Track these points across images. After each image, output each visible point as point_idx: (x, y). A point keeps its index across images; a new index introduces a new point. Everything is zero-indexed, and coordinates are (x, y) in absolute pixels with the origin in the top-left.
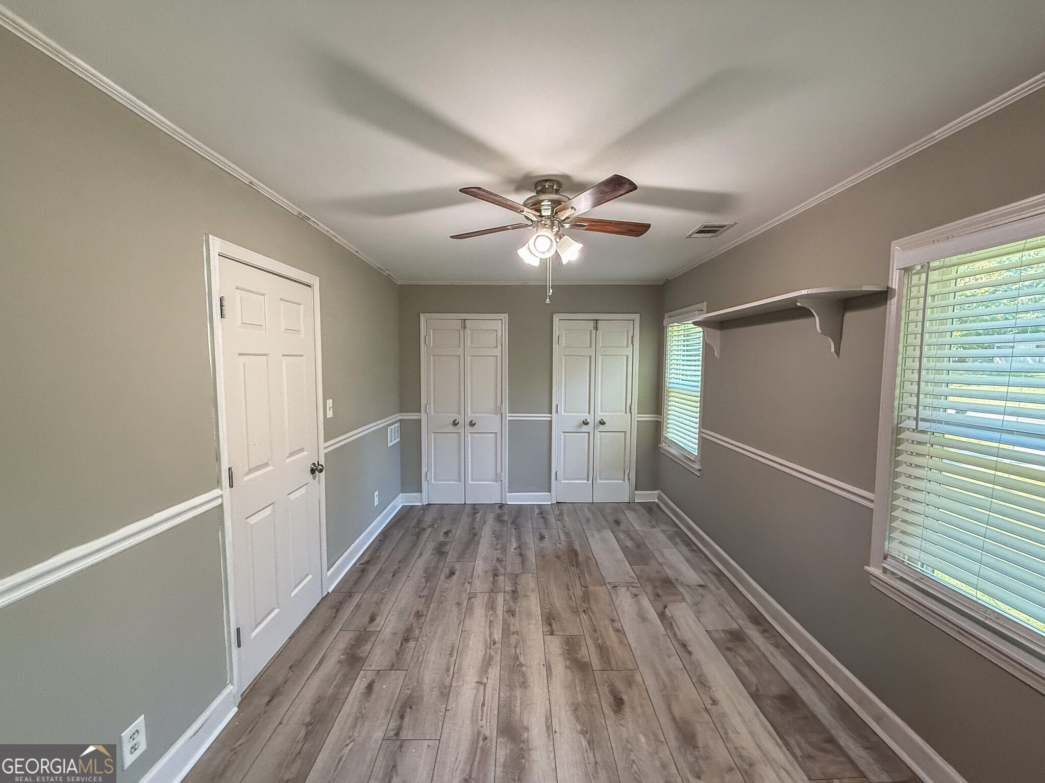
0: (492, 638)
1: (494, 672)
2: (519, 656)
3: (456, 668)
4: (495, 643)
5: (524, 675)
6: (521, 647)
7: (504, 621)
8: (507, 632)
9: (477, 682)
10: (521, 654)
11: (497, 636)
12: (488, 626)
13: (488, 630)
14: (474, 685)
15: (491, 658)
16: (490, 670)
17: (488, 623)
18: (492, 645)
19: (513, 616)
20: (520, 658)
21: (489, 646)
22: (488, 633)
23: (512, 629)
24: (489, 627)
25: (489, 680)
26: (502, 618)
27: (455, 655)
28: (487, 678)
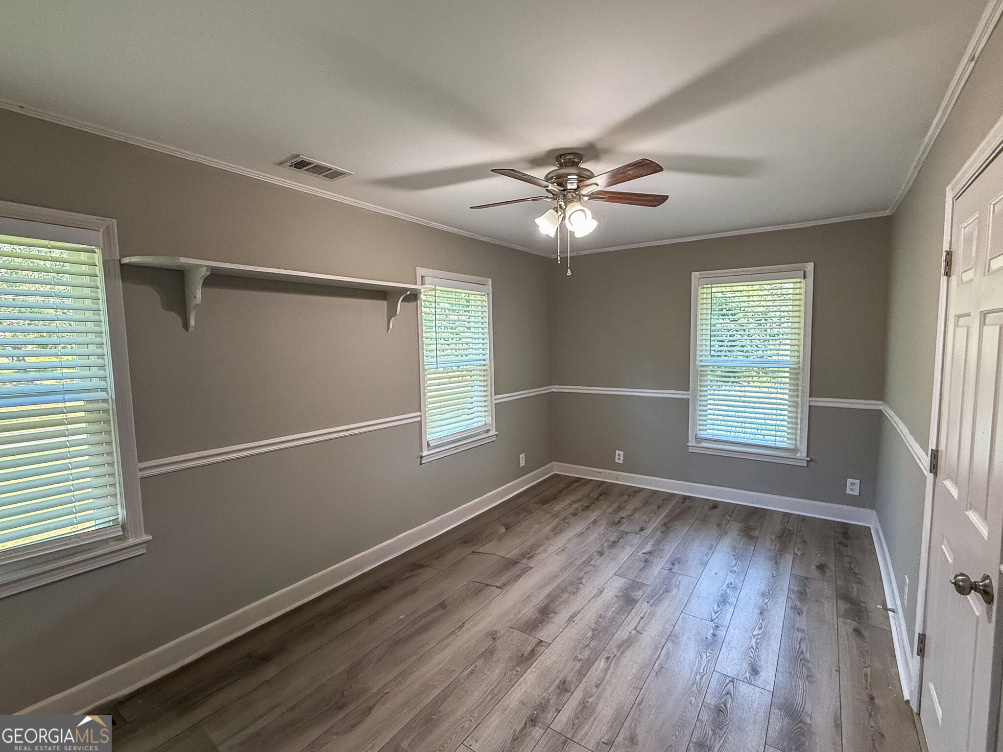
0: (607, 665)
1: (622, 634)
2: (590, 637)
3: (659, 652)
4: (608, 658)
5: (597, 622)
6: (583, 644)
7: (580, 681)
8: (587, 665)
9: (641, 634)
10: (587, 638)
11: (601, 664)
12: (605, 682)
13: (607, 678)
14: (645, 633)
15: (619, 647)
16: (625, 637)
17: (601, 687)
18: (612, 657)
19: (565, 681)
20: (591, 635)
21: (616, 658)
22: (609, 673)
23: (578, 665)
24: (603, 679)
25: (630, 630)
26: (581, 685)
27: (656, 664)
28: (630, 632)
